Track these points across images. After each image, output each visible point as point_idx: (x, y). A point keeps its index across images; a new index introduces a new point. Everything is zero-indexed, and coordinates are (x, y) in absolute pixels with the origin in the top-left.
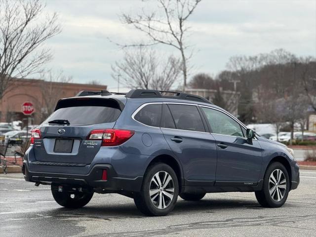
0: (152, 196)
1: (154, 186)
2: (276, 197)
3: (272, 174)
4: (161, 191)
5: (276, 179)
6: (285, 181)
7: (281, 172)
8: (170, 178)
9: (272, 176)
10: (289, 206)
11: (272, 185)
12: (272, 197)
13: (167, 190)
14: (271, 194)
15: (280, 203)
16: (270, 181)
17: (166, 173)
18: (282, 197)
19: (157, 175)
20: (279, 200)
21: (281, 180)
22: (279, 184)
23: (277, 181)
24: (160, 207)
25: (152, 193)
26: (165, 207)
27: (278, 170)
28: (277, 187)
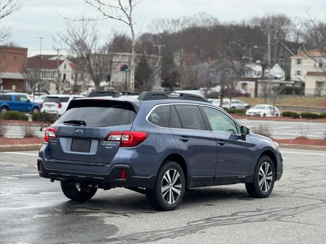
0: (164, 193)
1: (165, 183)
2: (264, 189)
3: (261, 167)
4: (170, 188)
5: (264, 171)
6: (271, 173)
7: (269, 165)
8: (178, 175)
9: (261, 169)
10: (275, 195)
11: (261, 177)
12: (261, 189)
13: (176, 186)
14: (260, 185)
15: (267, 194)
16: (260, 173)
17: (175, 171)
18: (269, 188)
19: (168, 173)
20: (266, 190)
21: (268, 173)
22: (267, 176)
23: (265, 173)
24: (170, 202)
25: (163, 189)
26: (174, 202)
27: (266, 163)
28: (264, 179)
